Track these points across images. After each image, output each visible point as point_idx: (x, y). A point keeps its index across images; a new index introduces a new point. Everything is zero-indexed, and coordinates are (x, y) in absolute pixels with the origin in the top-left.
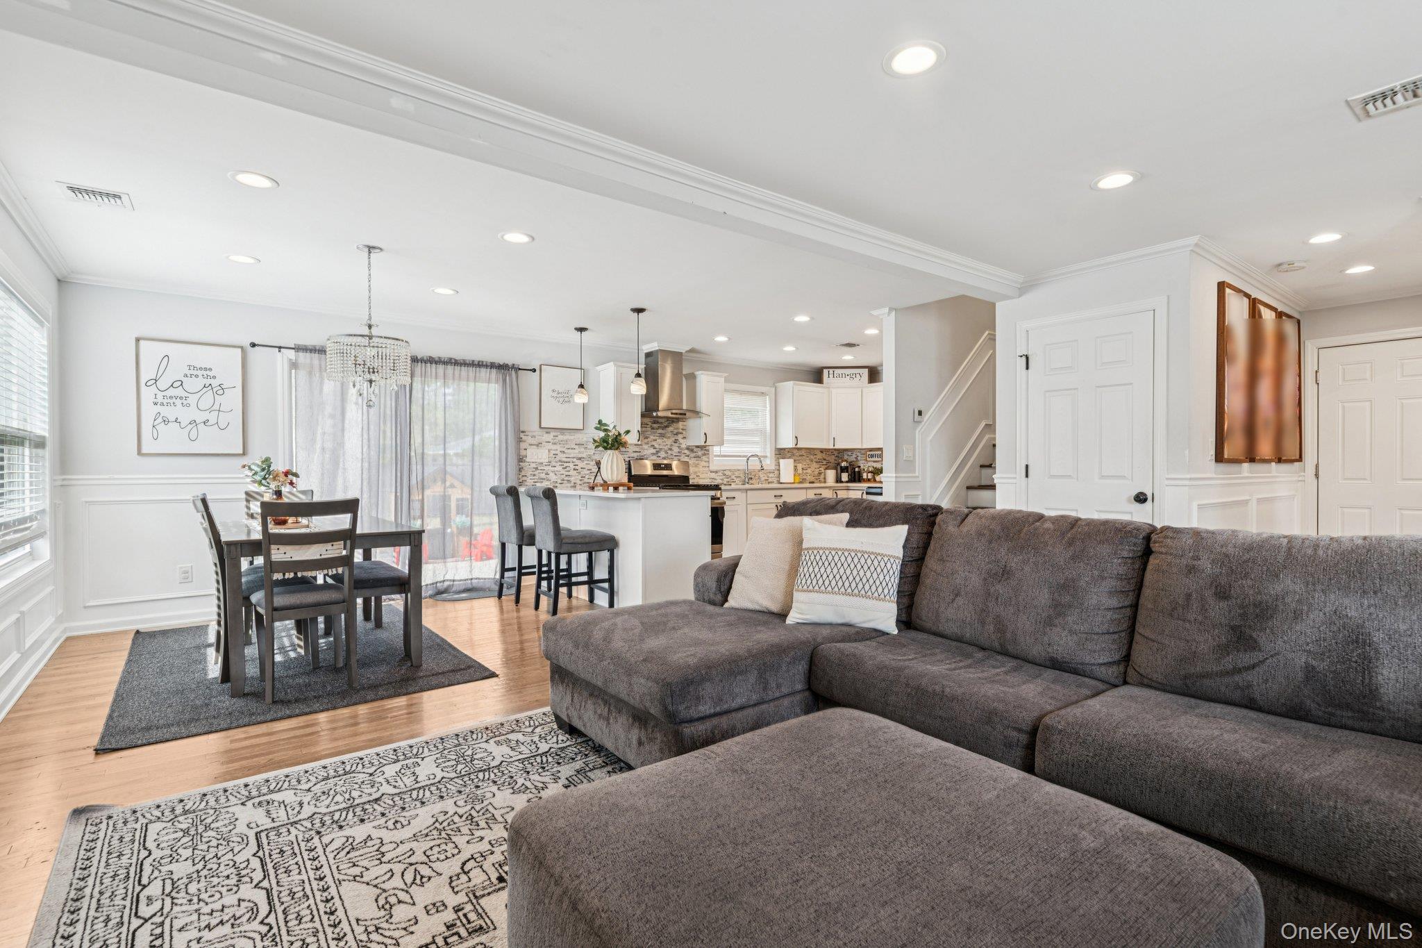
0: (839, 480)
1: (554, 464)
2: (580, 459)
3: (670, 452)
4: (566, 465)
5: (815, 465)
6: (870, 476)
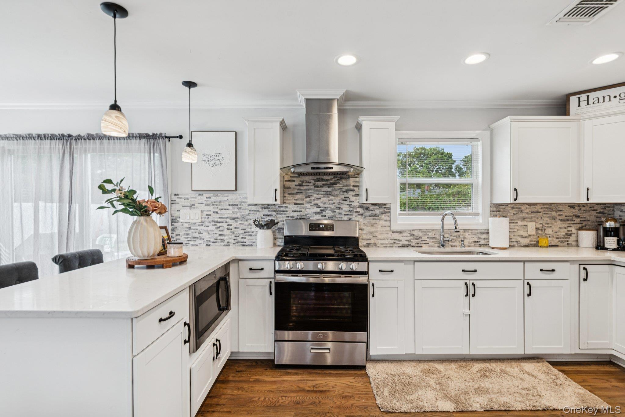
0: (600, 246)
1: (208, 224)
2: (234, 219)
3: (337, 211)
4: (219, 225)
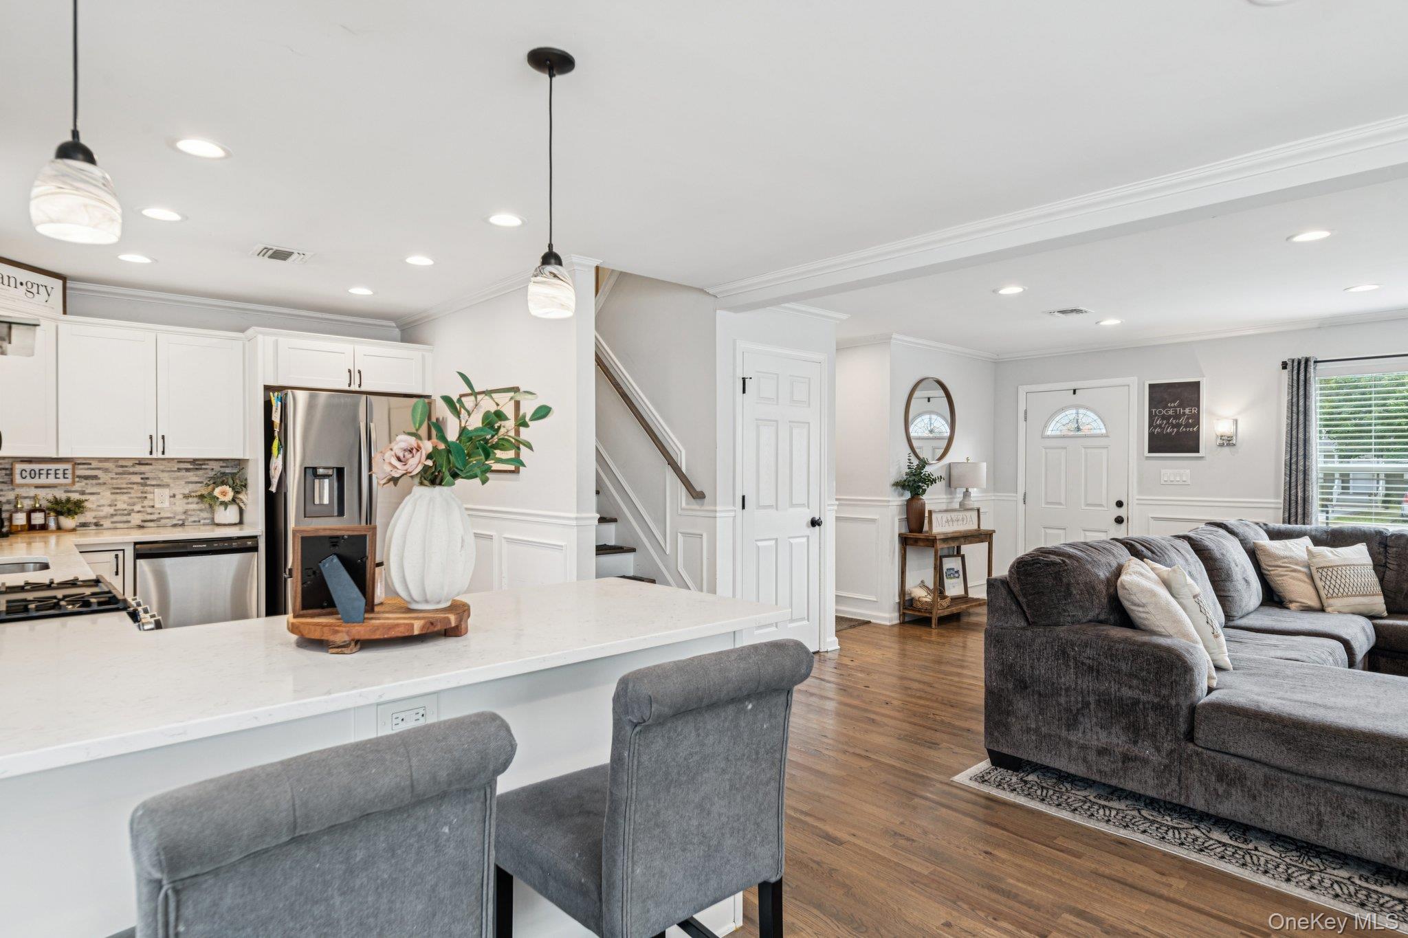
6: (38, 519)
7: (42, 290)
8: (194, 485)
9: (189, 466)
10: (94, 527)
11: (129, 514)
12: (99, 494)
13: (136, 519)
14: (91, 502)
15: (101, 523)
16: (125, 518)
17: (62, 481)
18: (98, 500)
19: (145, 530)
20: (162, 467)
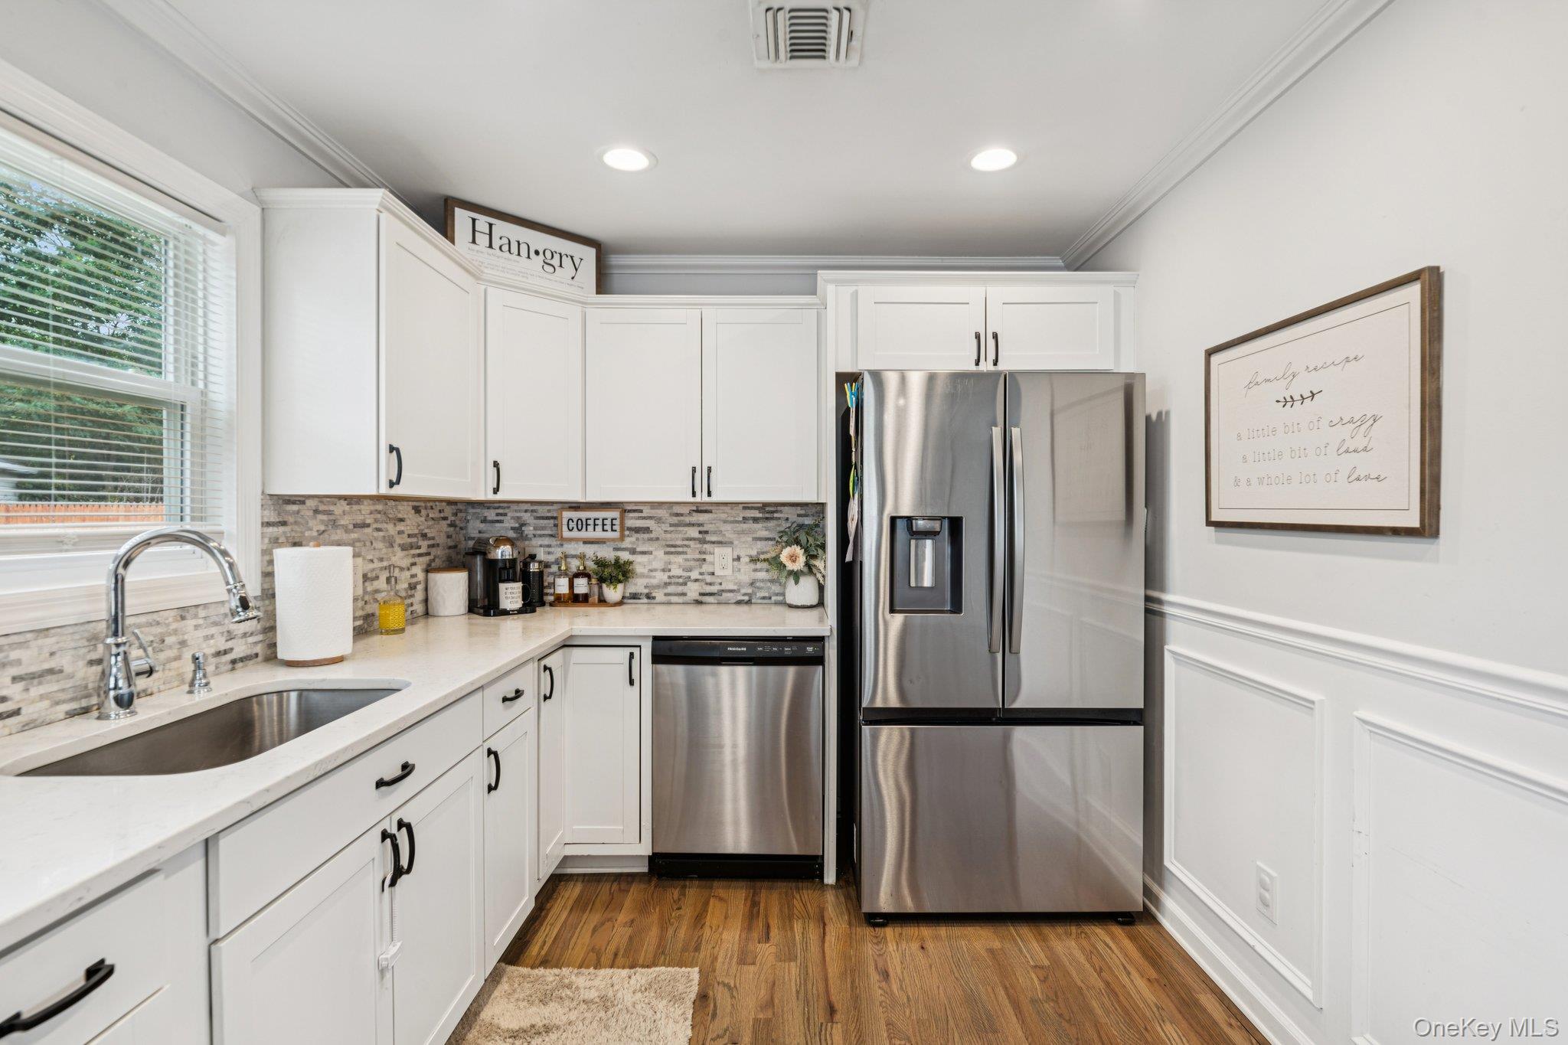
5: (400, 558)
6: (581, 586)
7: (567, 261)
8: (764, 543)
9: (757, 514)
10: (645, 600)
11: (685, 584)
12: (650, 553)
13: (693, 590)
14: (640, 564)
15: (654, 595)
16: (680, 589)
17: (610, 535)
18: (650, 562)
19: (704, 607)
20: (723, 516)
